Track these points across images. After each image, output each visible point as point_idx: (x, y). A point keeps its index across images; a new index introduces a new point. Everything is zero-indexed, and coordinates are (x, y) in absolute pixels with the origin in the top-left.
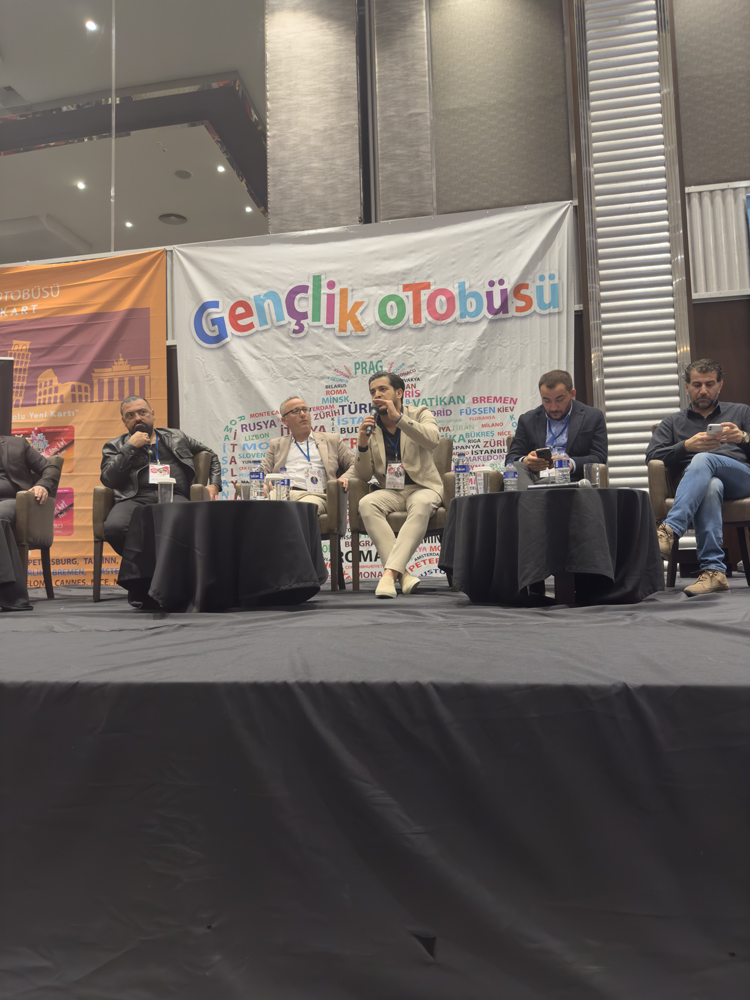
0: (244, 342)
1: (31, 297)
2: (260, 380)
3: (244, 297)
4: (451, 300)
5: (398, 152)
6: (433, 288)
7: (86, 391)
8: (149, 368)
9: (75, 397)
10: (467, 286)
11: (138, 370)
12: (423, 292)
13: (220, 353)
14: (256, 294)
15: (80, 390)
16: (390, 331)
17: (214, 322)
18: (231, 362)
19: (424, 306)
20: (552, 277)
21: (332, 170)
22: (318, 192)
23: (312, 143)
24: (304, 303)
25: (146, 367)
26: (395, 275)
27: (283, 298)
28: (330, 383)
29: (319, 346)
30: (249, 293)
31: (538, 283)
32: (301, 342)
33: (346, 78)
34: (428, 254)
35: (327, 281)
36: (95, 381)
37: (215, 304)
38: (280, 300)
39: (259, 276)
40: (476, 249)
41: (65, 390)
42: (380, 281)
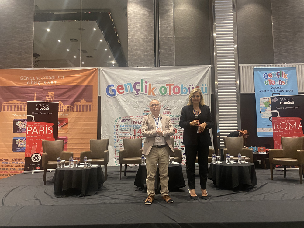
0: (121, 97)
1: (54, 79)
2: (125, 107)
3: (121, 84)
4: (179, 89)
5: (165, 47)
6: (174, 85)
7: (72, 108)
8: (92, 102)
9: (68, 110)
10: (183, 85)
11: (89, 103)
12: (172, 86)
13: (114, 99)
14: (125, 83)
15: (70, 108)
16: (162, 96)
17: (112, 90)
18: (117, 102)
19: (172, 90)
20: (205, 85)
21: (147, 50)
22: (143, 56)
23: (141, 42)
24: (138, 87)
25: (91, 102)
26: (164, 81)
27: (133, 85)
28: (146, 109)
29: (143, 99)
30: (123, 83)
31: (202, 86)
32: (138, 98)
33: (151, 25)
34: (173, 76)
35: (145, 81)
36: (75, 105)
37: (113, 85)
38: (132, 86)
39: (126, 78)
40: (186, 76)
41: (66, 107)
42: (160, 82)
